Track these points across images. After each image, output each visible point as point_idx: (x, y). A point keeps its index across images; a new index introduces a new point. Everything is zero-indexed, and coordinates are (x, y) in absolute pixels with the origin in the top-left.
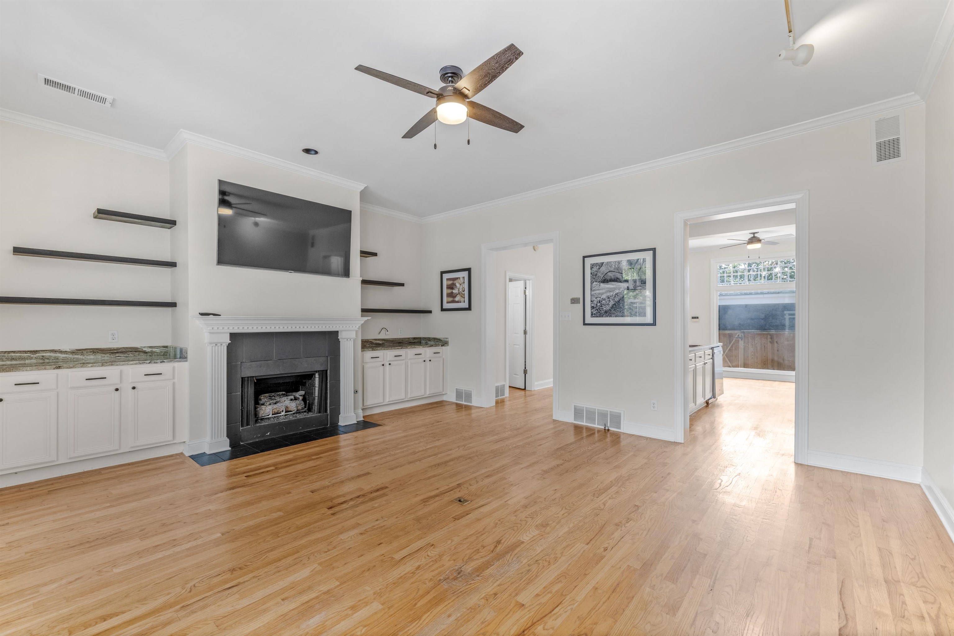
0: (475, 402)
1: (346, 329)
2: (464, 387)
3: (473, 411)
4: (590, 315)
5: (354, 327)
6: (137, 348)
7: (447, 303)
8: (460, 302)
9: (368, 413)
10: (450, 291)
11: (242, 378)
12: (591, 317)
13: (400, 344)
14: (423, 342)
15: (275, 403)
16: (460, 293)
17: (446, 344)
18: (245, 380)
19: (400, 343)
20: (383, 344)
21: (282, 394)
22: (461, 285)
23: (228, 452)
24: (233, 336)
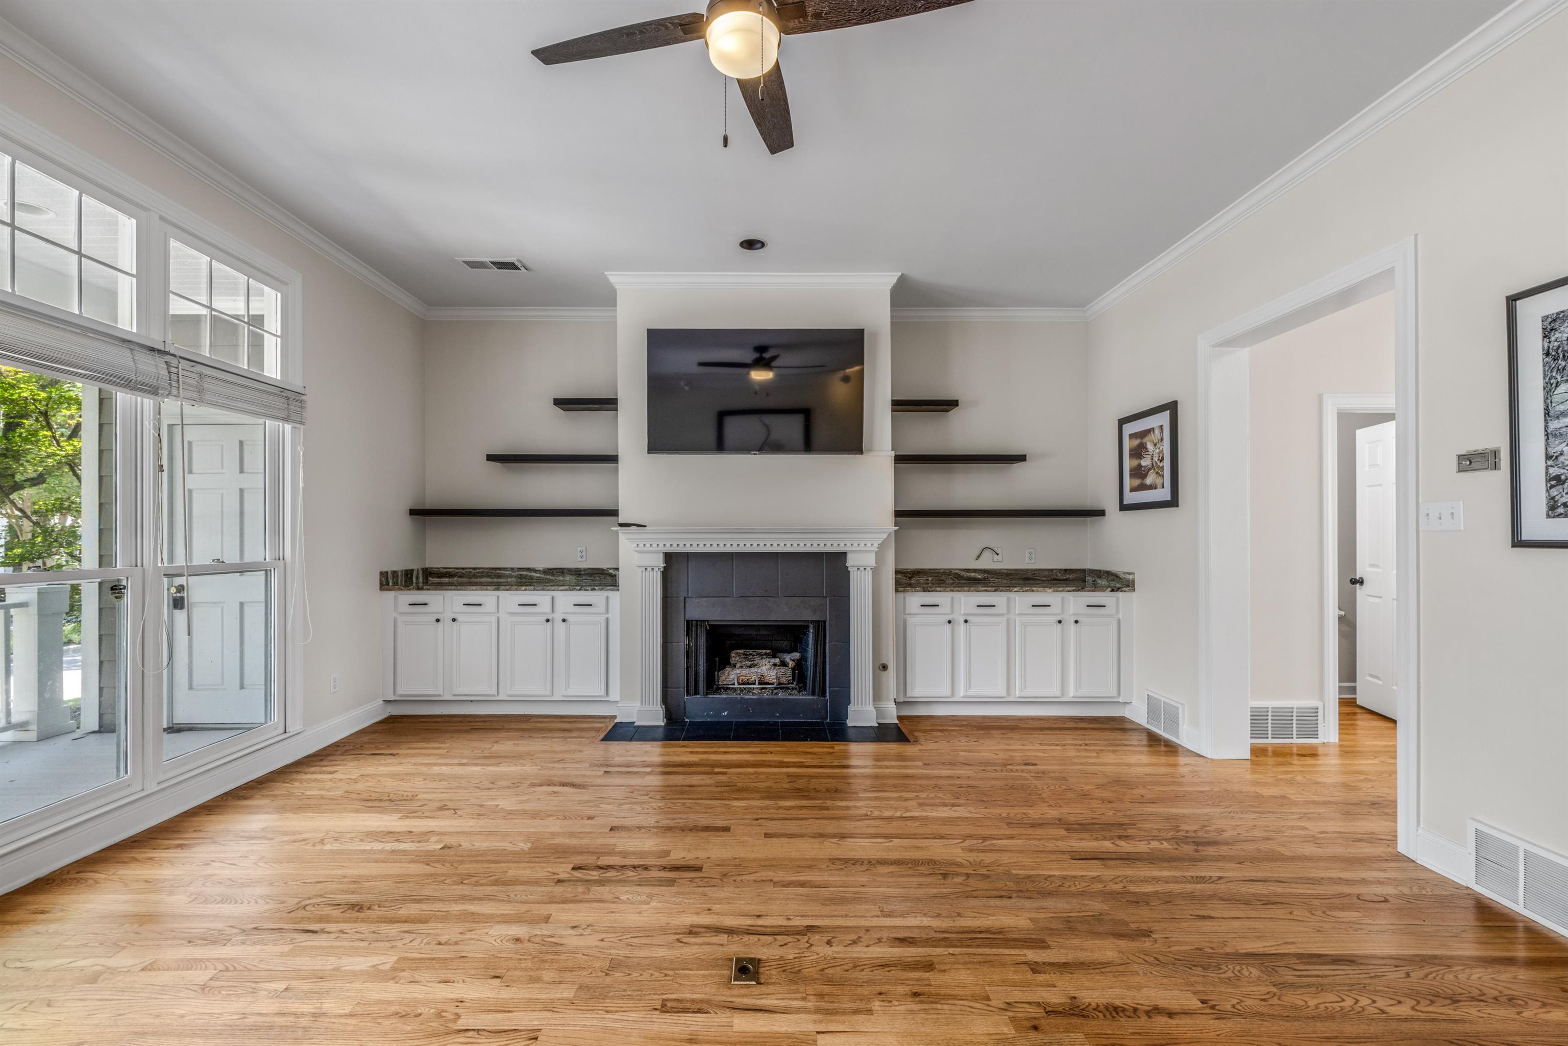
0: (1185, 737)
1: (865, 549)
2: (1164, 696)
3: (1182, 760)
4: (1544, 509)
5: (869, 545)
6: (602, 570)
7: (1132, 490)
8: (1156, 488)
9: (907, 712)
10: (1135, 463)
11: (688, 622)
12: (1548, 516)
13: (1027, 582)
14: (1089, 579)
15: (750, 667)
16: (1155, 465)
17: (1128, 586)
18: (692, 625)
19: (1028, 579)
20: (984, 579)
21: (766, 654)
22: (1155, 445)
23: (661, 730)
24: (669, 558)
